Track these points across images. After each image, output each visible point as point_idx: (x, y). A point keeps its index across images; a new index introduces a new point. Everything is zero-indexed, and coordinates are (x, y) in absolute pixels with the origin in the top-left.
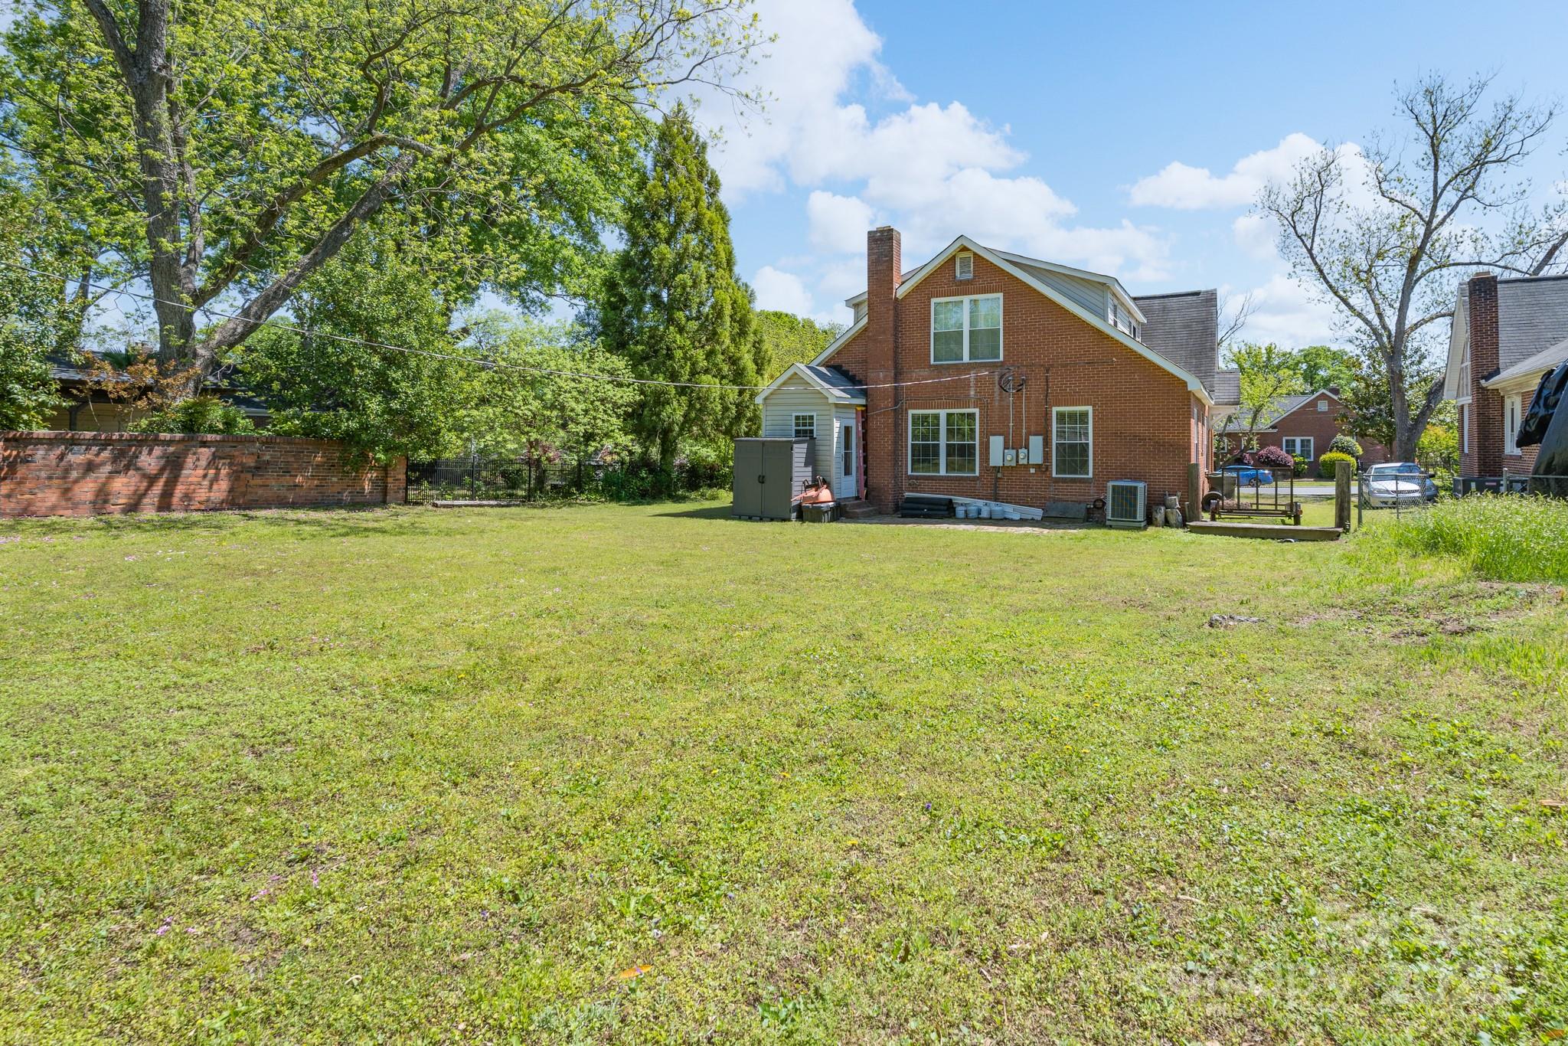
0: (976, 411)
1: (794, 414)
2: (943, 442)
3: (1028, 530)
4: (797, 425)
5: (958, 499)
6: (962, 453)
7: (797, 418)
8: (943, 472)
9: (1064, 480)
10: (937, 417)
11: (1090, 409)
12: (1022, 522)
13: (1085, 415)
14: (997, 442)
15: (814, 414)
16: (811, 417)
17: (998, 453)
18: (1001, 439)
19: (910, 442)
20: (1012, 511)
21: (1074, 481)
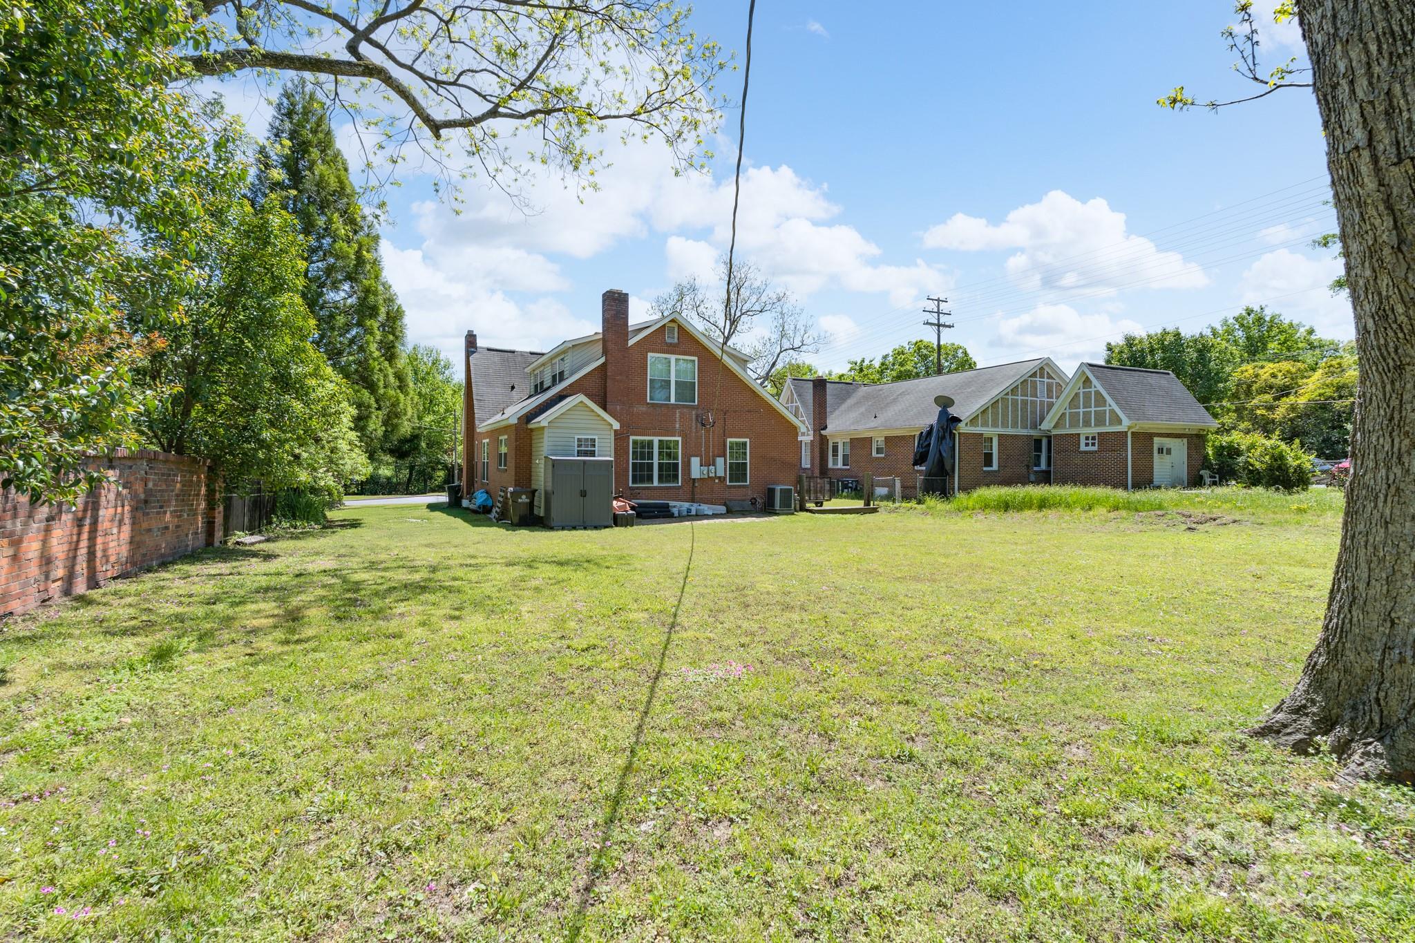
0: (679, 439)
1: (577, 437)
2: (656, 461)
3: (717, 521)
4: (579, 446)
5: (672, 503)
6: (669, 472)
7: (579, 440)
8: (656, 483)
9: (734, 487)
10: (650, 444)
11: (748, 440)
12: (715, 516)
13: (744, 444)
14: (695, 461)
15: (596, 437)
16: (593, 440)
17: (696, 470)
18: (698, 459)
19: (631, 461)
20: (706, 509)
21: (739, 487)
